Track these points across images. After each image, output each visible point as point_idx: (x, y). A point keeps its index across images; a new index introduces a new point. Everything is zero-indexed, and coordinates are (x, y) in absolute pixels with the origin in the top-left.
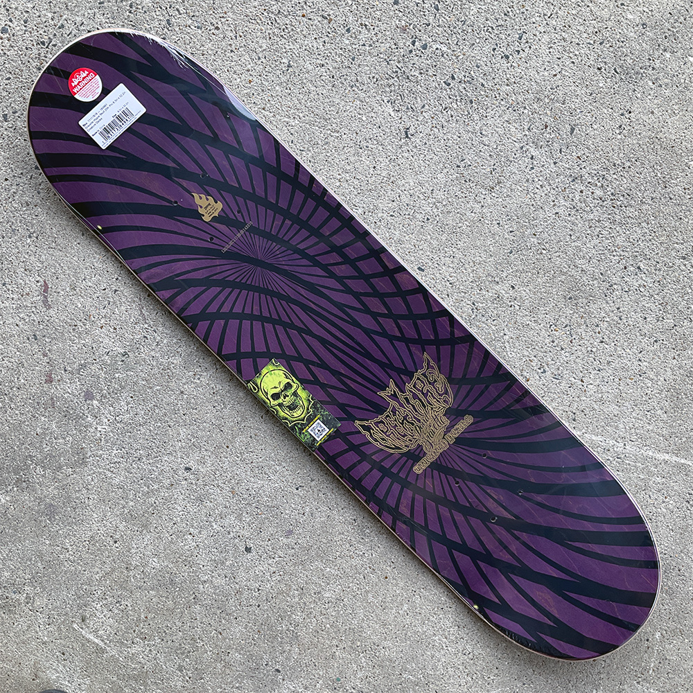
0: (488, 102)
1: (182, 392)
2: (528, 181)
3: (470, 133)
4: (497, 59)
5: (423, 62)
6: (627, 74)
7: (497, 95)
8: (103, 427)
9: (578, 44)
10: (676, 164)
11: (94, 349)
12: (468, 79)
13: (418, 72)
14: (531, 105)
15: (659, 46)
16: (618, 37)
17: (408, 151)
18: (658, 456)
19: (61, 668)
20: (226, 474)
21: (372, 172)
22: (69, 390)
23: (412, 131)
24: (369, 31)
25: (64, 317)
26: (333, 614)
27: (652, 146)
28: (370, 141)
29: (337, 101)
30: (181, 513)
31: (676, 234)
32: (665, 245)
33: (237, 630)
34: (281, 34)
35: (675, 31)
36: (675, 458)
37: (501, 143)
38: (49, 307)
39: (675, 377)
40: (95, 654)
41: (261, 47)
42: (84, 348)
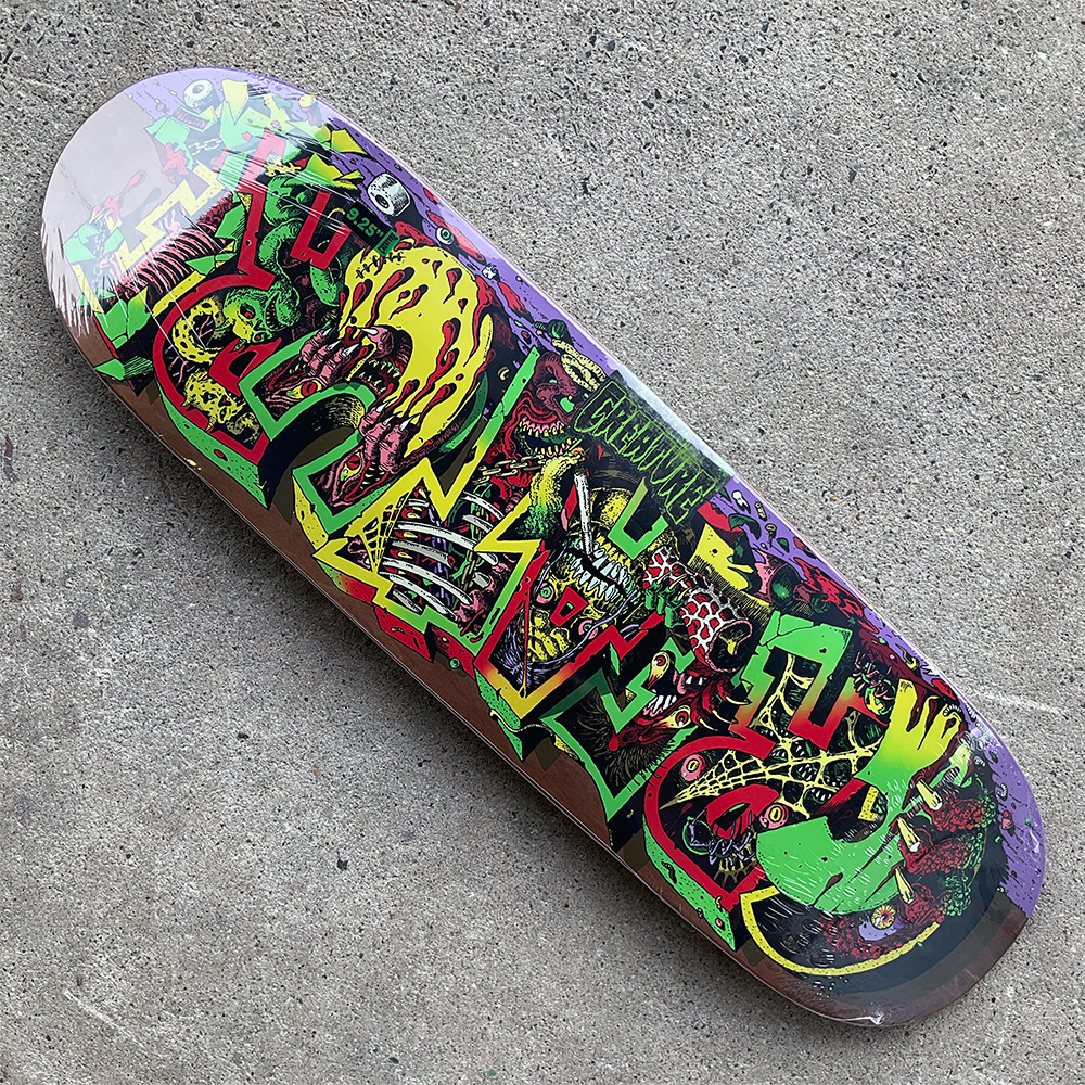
0: (714, 132)
1: (231, 612)
2: (782, 259)
3: (687, 184)
4: (729, 63)
5: (610, 72)
6: (939, 83)
7: (729, 122)
8: (104, 671)
9: (858, 36)
10: (1022, 226)
11: (88, 545)
12: (683, 97)
13: (601, 86)
14: (784, 136)
15: (990, 35)
16: (923, 23)
17: (588, 215)
18: (1003, 700)
19: (45, 1061)
20: (305, 744)
21: (530, 250)
22: (49, 613)
23: (592, 183)
24: (520, 23)
25: (39, 495)
26: (483, 966)
27: (982, 199)
28: (526, 200)
29: (471, 137)
30: (232, 808)
31: (1024, 340)
32: (1007, 357)
33: (327, 997)
34: (380, 31)
35: (1015, 11)
36: (1030, 703)
37: (737, 199)
38: (16, 479)
39: (1028, 572)
40: (99, 1038)
41: (347, 53)
42: (71, 543)
